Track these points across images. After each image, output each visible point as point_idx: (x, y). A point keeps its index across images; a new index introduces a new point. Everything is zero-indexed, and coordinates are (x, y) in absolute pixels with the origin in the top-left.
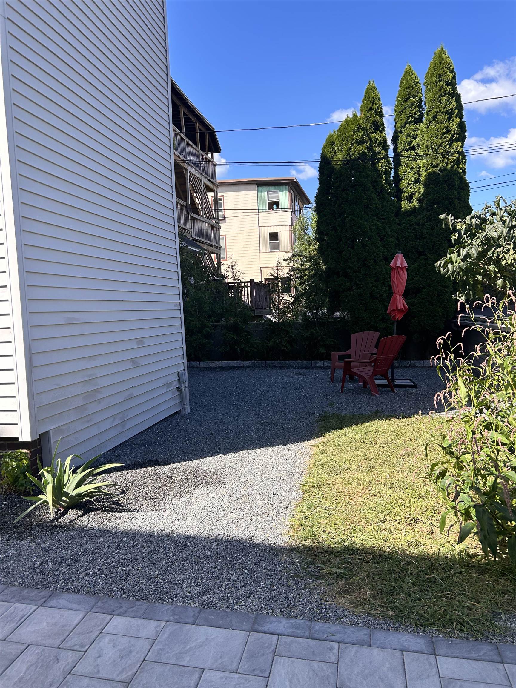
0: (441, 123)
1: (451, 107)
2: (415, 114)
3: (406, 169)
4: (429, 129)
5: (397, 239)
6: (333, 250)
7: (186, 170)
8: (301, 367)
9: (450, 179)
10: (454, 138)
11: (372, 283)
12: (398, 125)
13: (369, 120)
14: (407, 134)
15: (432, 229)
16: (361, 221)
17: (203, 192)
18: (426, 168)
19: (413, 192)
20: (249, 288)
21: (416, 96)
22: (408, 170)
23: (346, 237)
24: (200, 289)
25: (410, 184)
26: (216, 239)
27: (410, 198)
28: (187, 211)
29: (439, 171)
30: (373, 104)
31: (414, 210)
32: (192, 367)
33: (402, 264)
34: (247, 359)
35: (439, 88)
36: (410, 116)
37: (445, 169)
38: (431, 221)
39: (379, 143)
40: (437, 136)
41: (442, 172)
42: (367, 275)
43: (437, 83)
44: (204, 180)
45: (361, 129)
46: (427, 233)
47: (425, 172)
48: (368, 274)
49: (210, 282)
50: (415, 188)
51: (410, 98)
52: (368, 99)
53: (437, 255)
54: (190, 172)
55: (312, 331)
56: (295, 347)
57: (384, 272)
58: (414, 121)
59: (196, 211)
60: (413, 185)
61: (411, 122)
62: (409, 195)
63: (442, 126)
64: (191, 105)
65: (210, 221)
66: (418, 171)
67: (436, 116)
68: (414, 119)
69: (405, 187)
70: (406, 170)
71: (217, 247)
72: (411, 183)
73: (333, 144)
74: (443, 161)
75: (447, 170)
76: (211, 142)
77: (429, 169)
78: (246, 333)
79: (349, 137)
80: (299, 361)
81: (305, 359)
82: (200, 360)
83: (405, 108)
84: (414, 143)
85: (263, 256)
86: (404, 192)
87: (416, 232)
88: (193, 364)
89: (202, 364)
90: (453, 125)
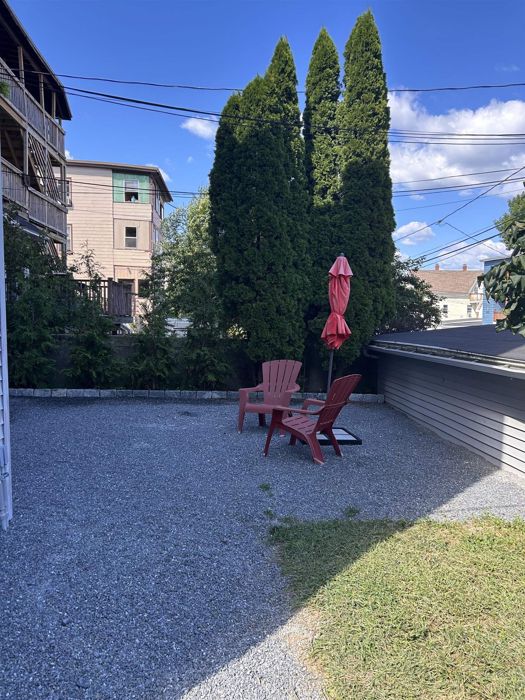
0: (367, 103)
1: (378, 85)
2: (333, 89)
3: (320, 155)
4: (351, 109)
5: (309, 241)
6: (232, 247)
7: (24, 130)
8: (182, 400)
9: (375, 173)
10: (380, 124)
11: (279, 295)
12: (311, 99)
13: (280, 86)
14: (323, 112)
15: (351, 233)
16: (269, 213)
17: (46, 163)
18: (347, 156)
19: (327, 185)
20: (107, 289)
21: (334, 67)
22: (323, 156)
23: (251, 231)
24: (38, 286)
25: (325, 175)
26: (61, 224)
27: (324, 192)
28: (23, 183)
29: (362, 161)
30: (285, 65)
31: (328, 208)
32: (22, 396)
33: (345, 272)
34: (106, 385)
35: (365, 59)
36: (326, 91)
37: (370, 160)
38: (350, 222)
39: (292, 116)
40: (362, 117)
41: (366, 163)
42: (273, 284)
43: (363, 53)
44: (48, 149)
45: (275, 93)
46: (346, 237)
47: (346, 161)
48: (275, 283)
49: (53, 276)
50: (330, 180)
51: (326, 68)
52: (280, 58)
53: (355, 265)
54: (29, 133)
55: (199, 351)
56: (175, 372)
57: (294, 282)
58: (330, 98)
59: (36, 186)
60: (328, 177)
61: (327, 98)
62: (322, 188)
63: (368, 106)
64: (33, 48)
65: (55, 202)
66: (335, 160)
67: (362, 93)
68: (330, 95)
69: (318, 178)
70: (320, 157)
71: (61, 235)
72: (326, 173)
73: (237, 108)
74: (368, 149)
75: (372, 161)
76: (59, 104)
77: (351, 158)
78: (106, 352)
79: (260, 100)
80: (179, 391)
81: (187, 388)
82: (34, 387)
83: (320, 80)
84: (330, 124)
85: (118, 252)
86: (317, 184)
87: (332, 235)
88: (24, 392)
89: (38, 393)
90: (380, 107)
